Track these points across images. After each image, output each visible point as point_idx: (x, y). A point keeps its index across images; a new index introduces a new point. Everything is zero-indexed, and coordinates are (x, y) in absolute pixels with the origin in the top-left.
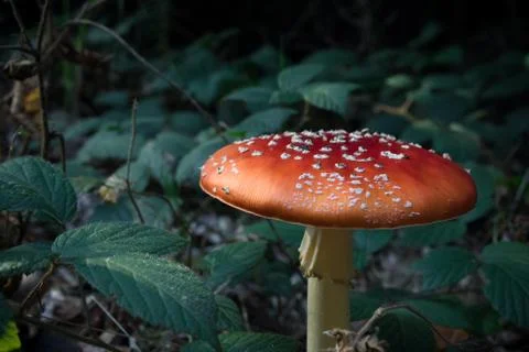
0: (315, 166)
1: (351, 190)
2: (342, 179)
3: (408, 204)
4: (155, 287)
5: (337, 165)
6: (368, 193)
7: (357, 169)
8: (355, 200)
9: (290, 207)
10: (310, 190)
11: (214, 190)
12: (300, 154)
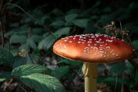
0: (89, 45)
1: (101, 52)
2: (97, 48)
3: (117, 55)
4: (46, 84)
5: (95, 44)
6: (105, 52)
7: (101, 45)
8: (102, 55)
9: (83, 58)
10: (89, 52)
11: (59, 53)
12: (83, 41)
